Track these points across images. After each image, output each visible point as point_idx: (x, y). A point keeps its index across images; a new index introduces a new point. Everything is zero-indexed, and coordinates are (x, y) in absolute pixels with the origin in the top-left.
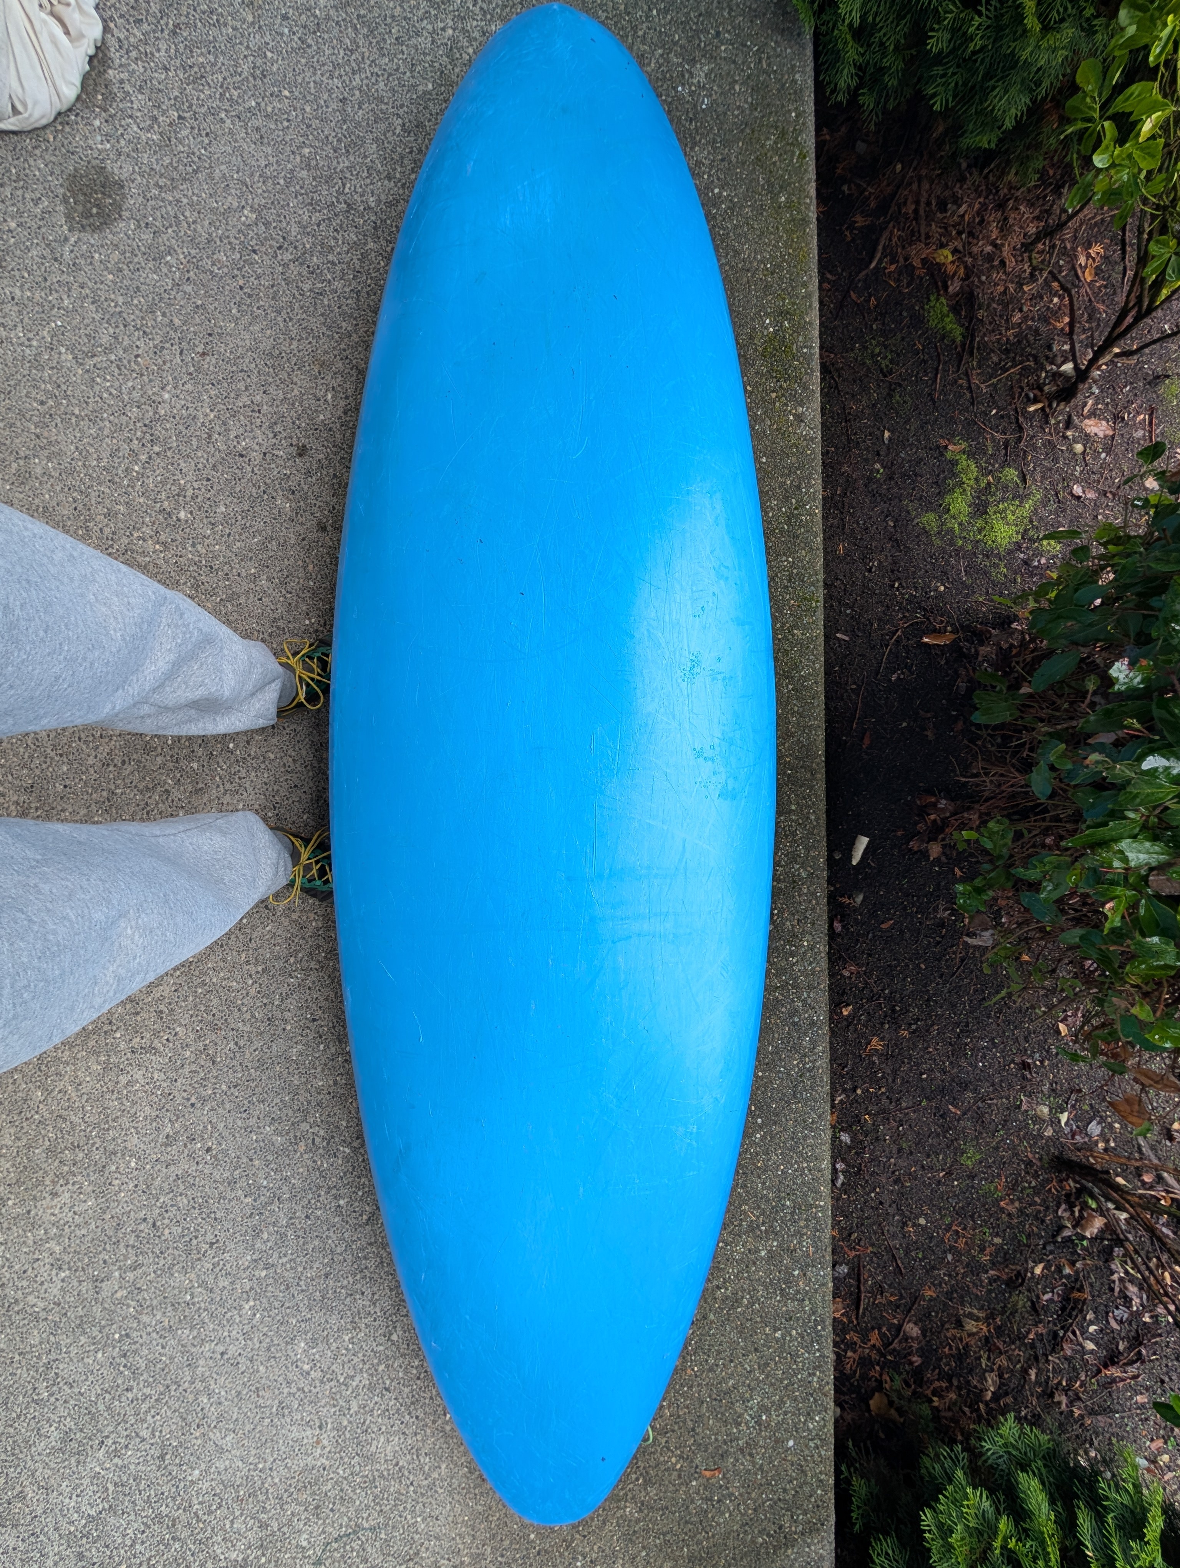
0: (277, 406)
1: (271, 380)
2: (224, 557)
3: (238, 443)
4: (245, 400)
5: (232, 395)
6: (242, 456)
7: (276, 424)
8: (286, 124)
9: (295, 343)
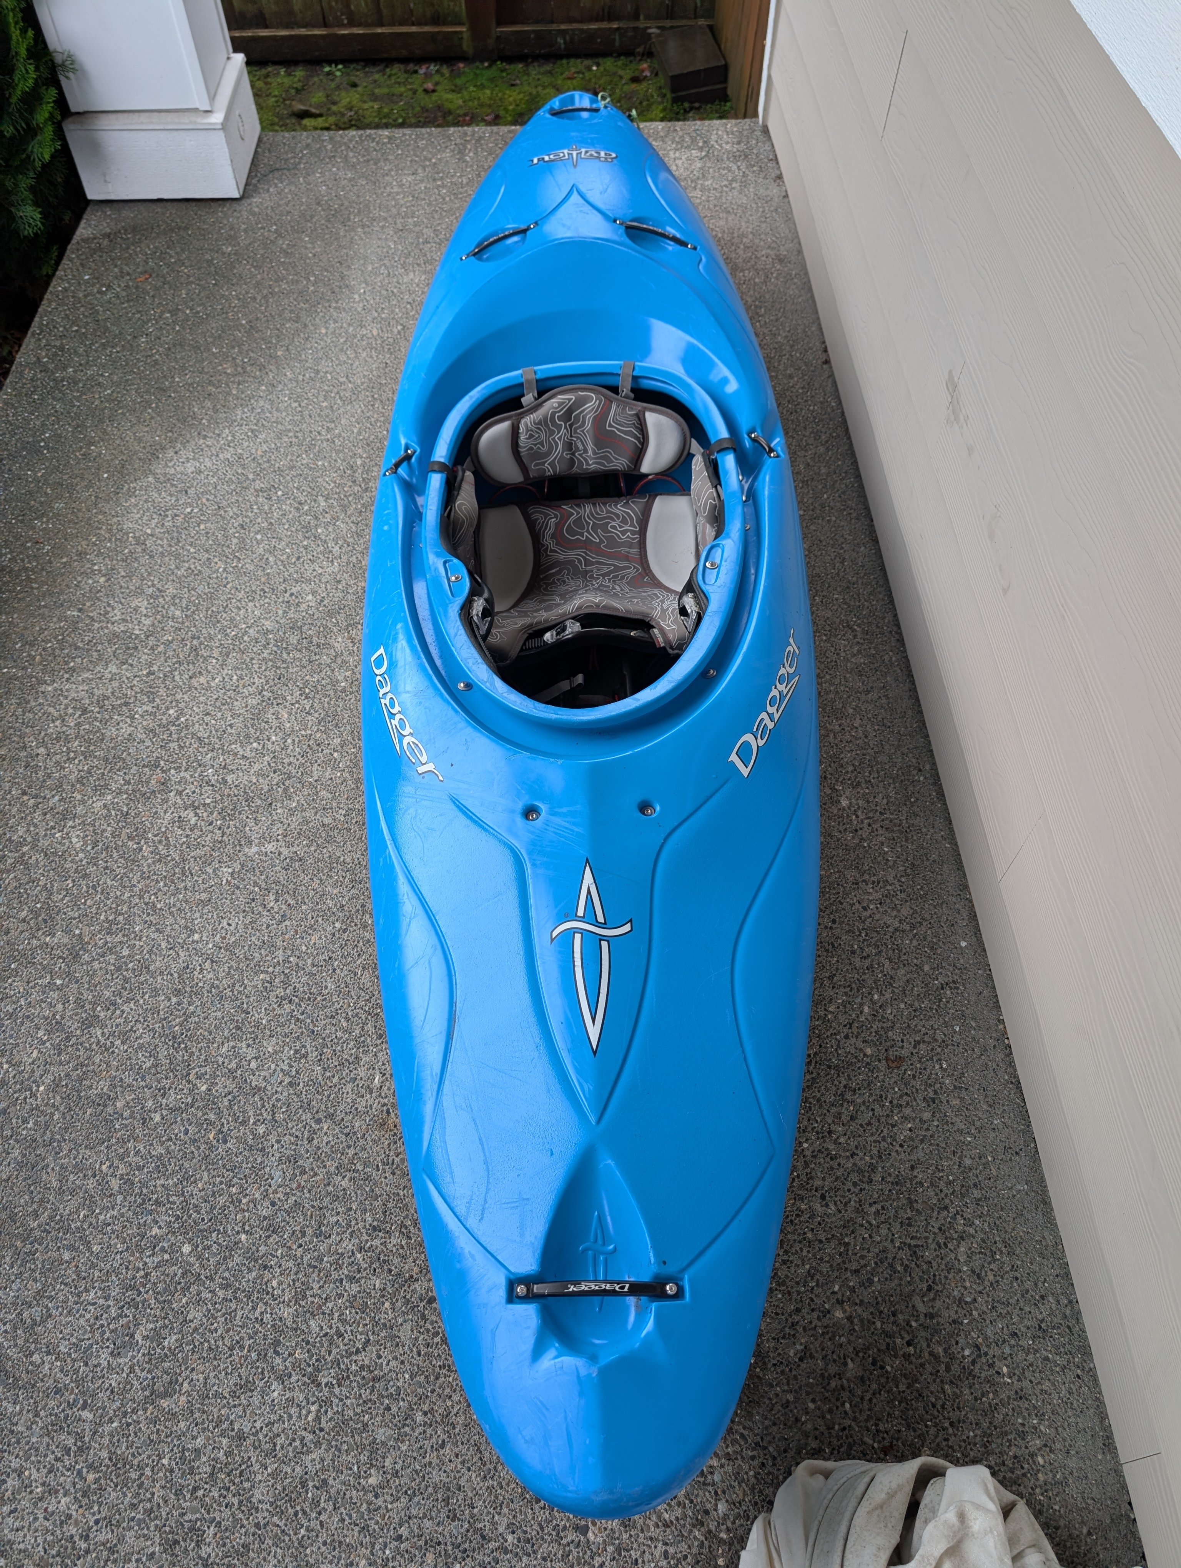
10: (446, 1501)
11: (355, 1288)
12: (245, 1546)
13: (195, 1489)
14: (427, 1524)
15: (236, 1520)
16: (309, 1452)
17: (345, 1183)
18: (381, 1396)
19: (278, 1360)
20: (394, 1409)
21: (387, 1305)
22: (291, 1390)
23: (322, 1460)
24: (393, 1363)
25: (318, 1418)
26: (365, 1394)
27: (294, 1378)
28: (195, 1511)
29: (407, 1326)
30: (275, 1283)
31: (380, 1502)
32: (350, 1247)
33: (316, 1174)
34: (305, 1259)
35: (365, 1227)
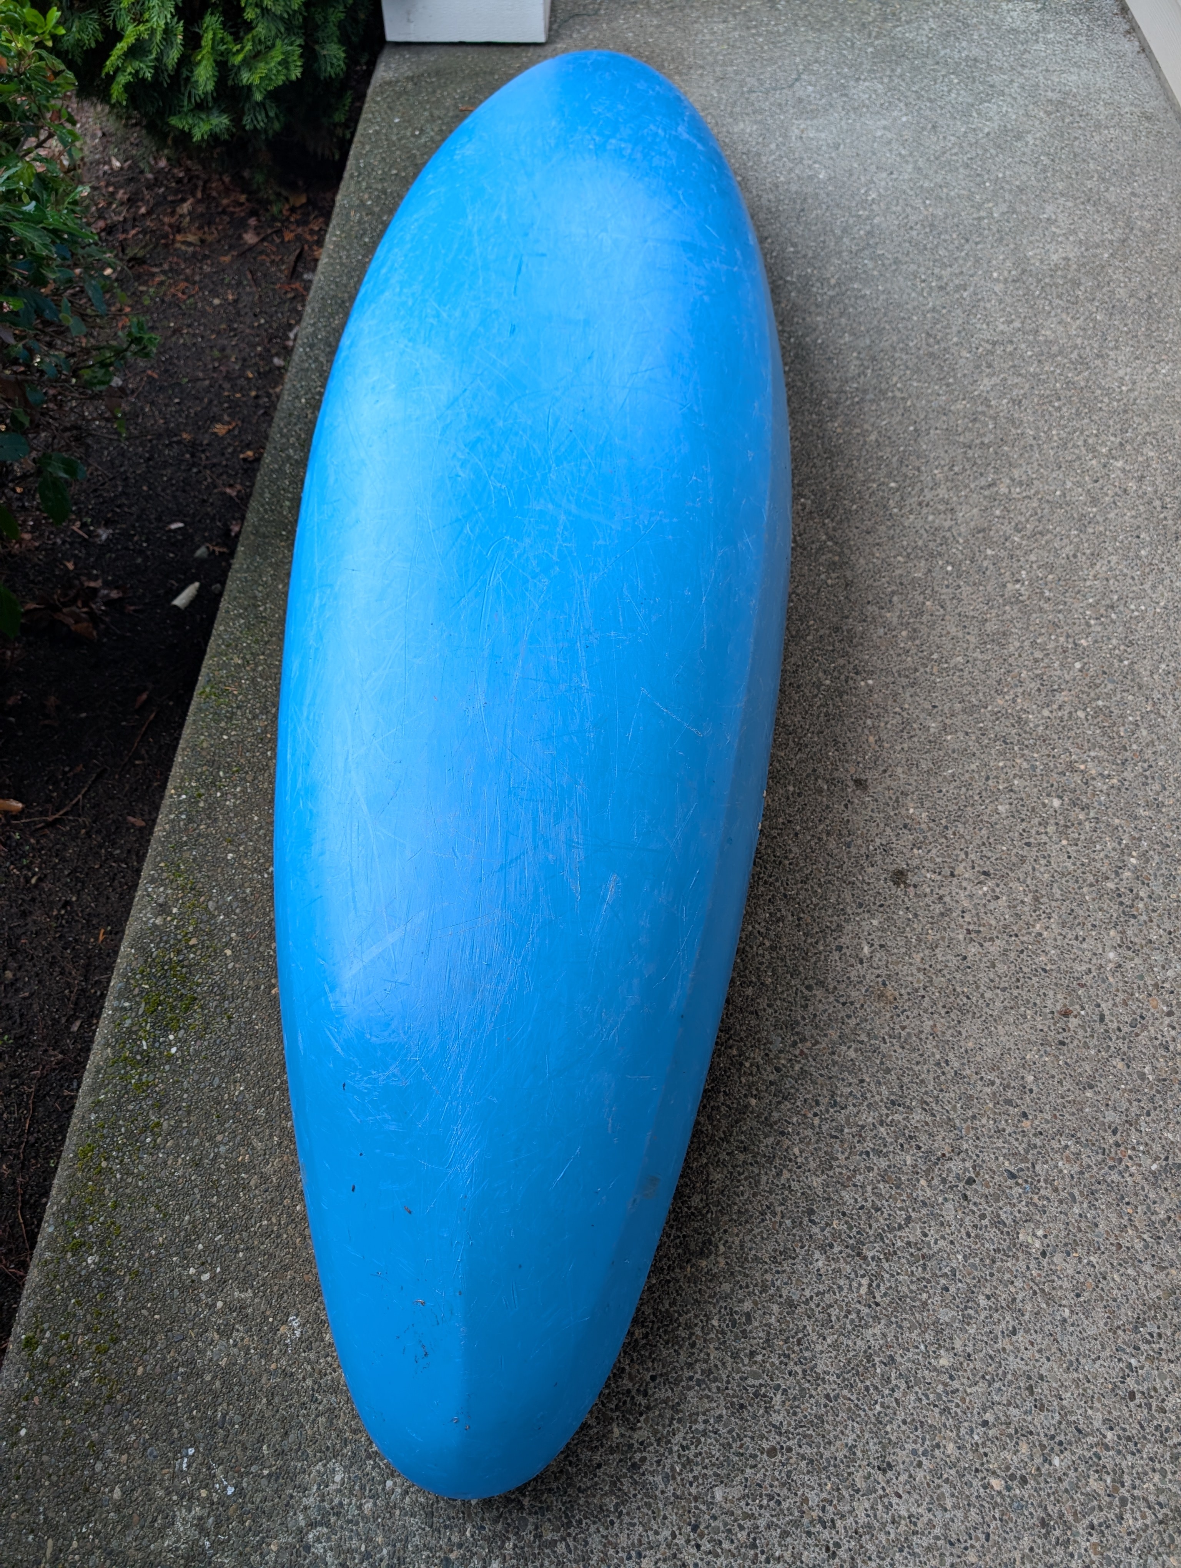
0: (943, 938)
1: (958, 975)
2: (990, 754)
3: (993, 891)
4: (994, 949)
5: (1012, 955)
6: (986, 874)
7: (942, 914)
8: (989, 1416)
9: (927, 1029)
10: (1030, 1389)
11: (883, 1163)
12: (820, 1418)
13: (752, 1354)
14: (1013, 1411)
15: (802, 1390)
16: (867, 1326)
17: (852, 1054)
18: (934, 1275)
19: (815, 1230)
20: (953, 1290)
21: (923, 1182)
22: (837, 1260)
23: (884, 1335)
24: (941, 1243)
25: (870, 1292)
26: (919, 1273)
27: (836, 1249)
28: (756, 1376)
29: (949, 1205)
30: (796, 1151)
31: (956, 1384)
32: (870, 1120)
33: (817, 1042)
34: (824, 1128)
35: (882, 1101)
